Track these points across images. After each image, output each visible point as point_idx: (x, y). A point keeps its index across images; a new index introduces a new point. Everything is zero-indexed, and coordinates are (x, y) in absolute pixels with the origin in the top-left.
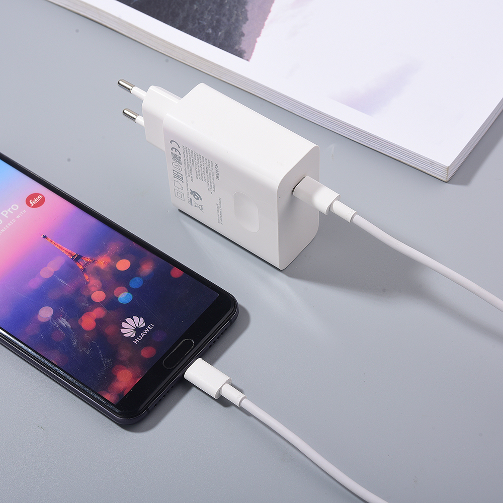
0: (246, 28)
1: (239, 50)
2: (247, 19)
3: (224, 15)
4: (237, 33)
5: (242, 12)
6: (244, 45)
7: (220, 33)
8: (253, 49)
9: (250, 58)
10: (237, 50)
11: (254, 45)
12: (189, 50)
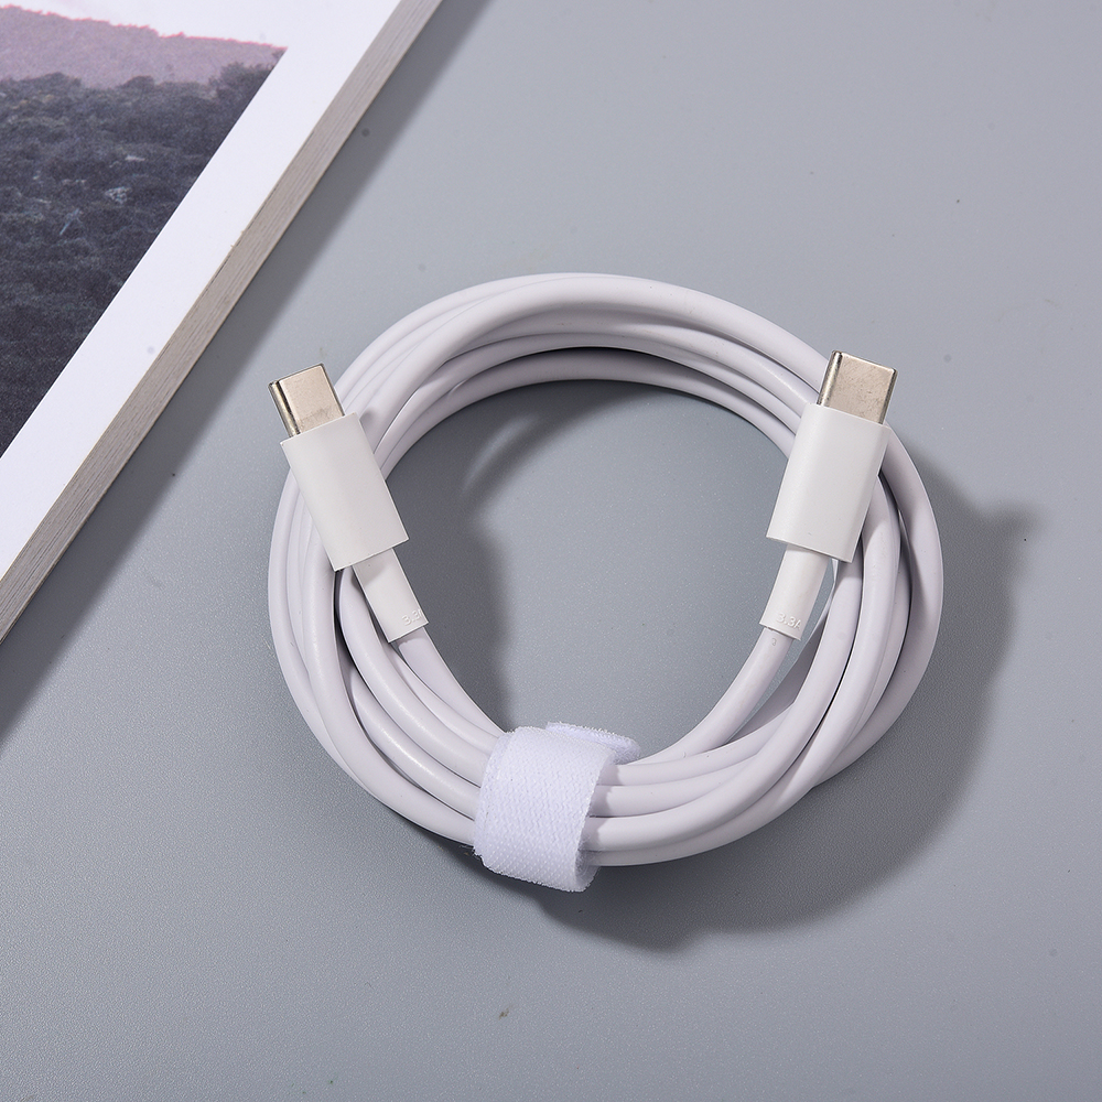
0: (102, 74)
1: (223, 87)
2: (57, 78)
3: (31, 154)
4: (129, 104)
5: (11, 98)
6: (202, 75)
7: (130, 158)
8: (216, 42)
9: (267, 47)
10: (221, 94)
11: (194, 40)
12: (226, 255)
